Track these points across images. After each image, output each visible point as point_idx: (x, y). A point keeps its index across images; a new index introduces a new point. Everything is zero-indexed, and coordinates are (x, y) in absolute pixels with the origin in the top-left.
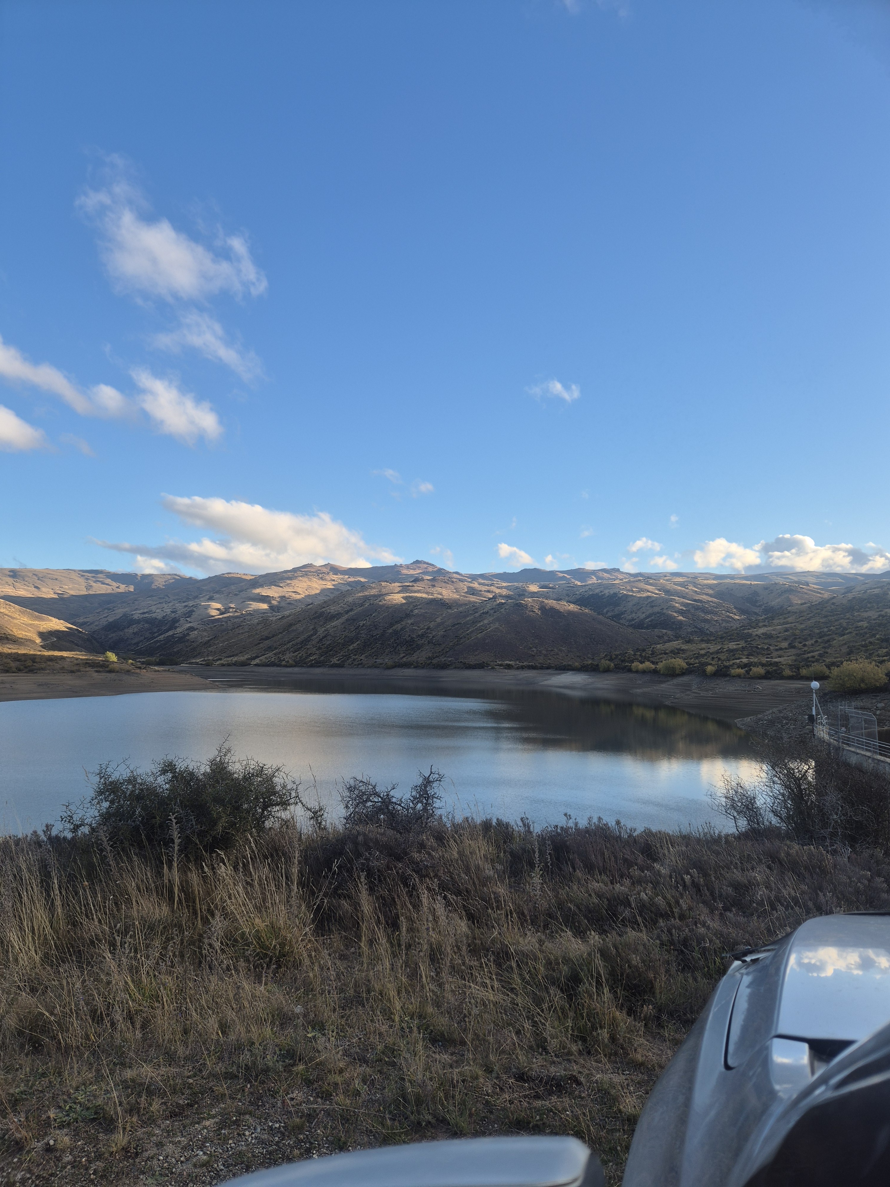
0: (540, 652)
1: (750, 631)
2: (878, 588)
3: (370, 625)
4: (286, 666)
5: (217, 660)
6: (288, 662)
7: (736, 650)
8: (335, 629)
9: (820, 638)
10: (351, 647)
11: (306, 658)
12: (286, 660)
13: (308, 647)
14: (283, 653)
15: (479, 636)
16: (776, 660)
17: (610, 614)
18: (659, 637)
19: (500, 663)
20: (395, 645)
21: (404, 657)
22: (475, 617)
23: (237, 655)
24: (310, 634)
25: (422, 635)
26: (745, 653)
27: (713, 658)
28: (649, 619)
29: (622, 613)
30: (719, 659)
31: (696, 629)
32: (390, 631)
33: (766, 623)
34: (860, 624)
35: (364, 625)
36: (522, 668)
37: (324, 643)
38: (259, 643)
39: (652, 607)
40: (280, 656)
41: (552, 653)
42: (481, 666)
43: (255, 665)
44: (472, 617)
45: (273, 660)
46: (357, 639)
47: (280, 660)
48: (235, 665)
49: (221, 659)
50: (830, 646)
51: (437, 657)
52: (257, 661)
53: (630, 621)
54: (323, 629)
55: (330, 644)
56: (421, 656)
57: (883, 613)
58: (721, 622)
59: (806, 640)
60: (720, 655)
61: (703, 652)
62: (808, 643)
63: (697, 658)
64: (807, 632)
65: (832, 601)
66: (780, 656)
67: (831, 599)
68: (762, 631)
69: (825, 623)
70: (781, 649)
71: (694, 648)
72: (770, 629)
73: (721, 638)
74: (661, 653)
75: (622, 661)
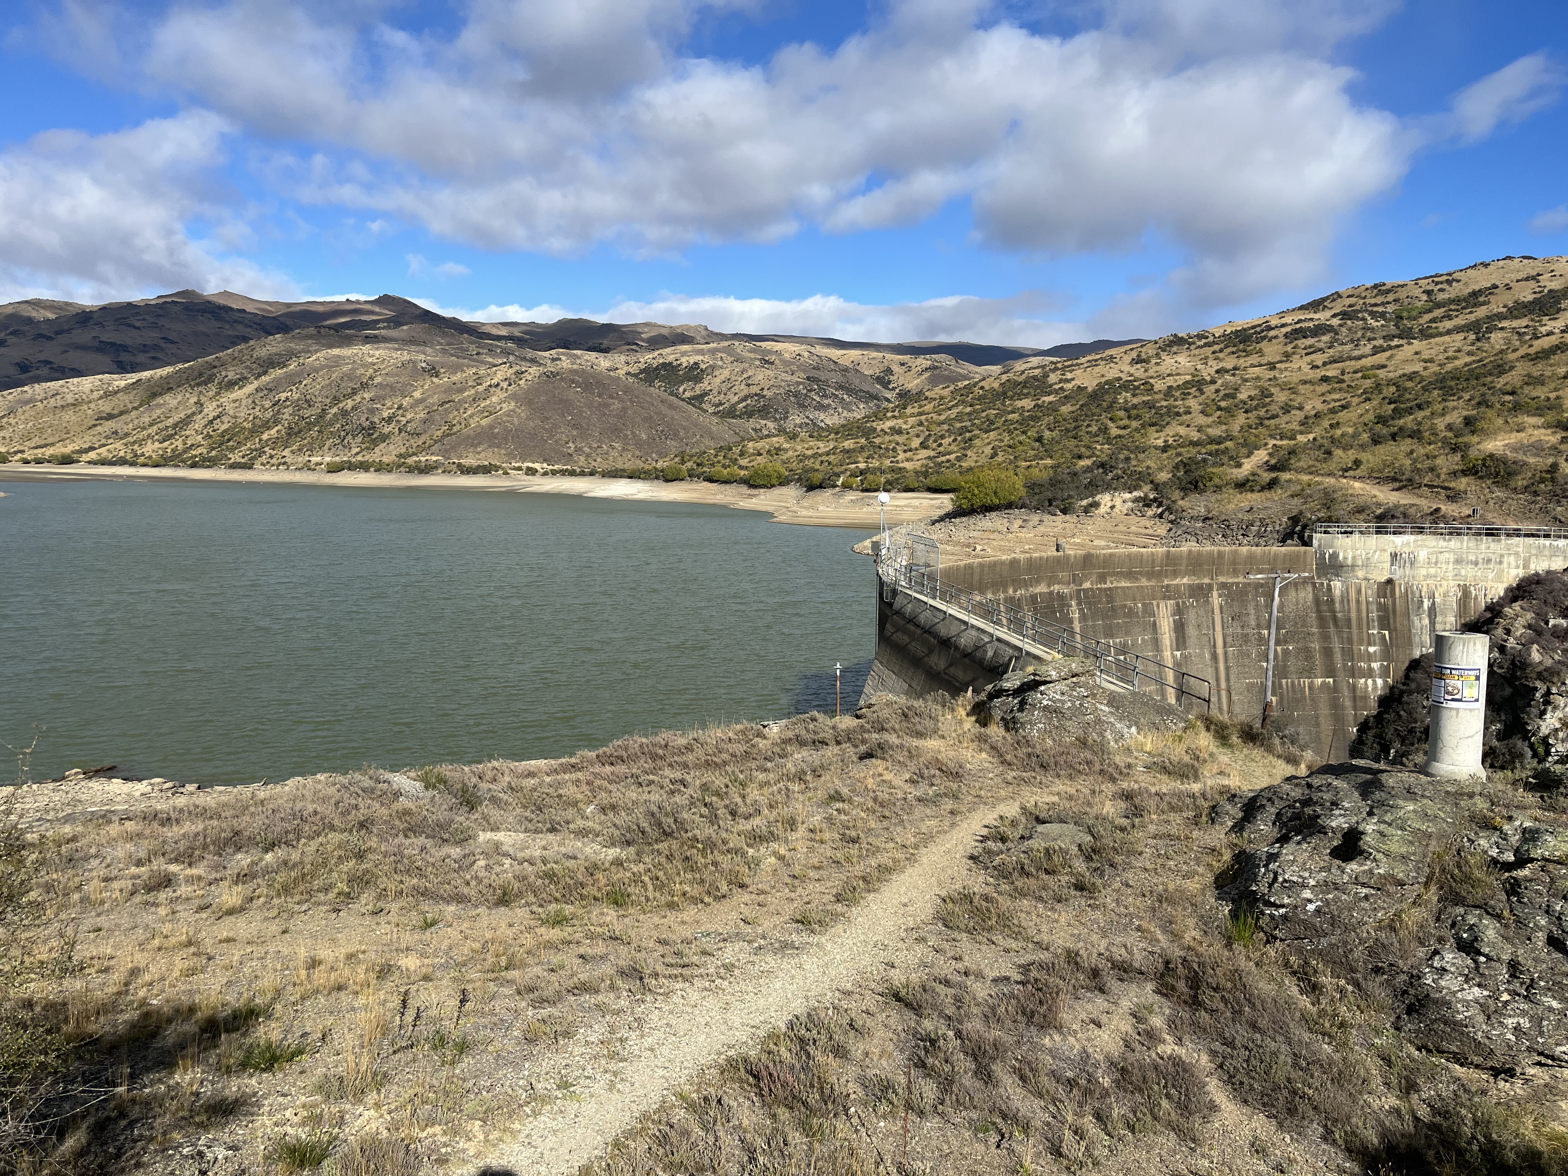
0: (580, 449)
1: (874, 424)
2: (1038, 367)
3: (298, 400)
4: (144, 465)
5: (16, 453)
6: (150, 457)
7: (854, 450)
8: (237, 404)
9: (961, 434)
10: (265, 437)
11: (185, 451)
12: (147, 455)
13: (187, 433)
14: (141, 442)
15: (484, 422)
16: (901, 465)
17: (688, 394)
18: (755, 430)
19: (517, 465)
20: (343, 433)
21: (358, 453)
22: (477, 392)
23: (52, 444)
24: (190, 411)
25: (390, 418)
26: (865, 454)
27: (822, 462)
28: (744, 404)
29: (706, 394)
30: (829, 463)
31: (807, 421)
32: (335, 410)
33: (896, 414)
34: (1010, 416)
35: (287, 398)
36: (554, 473)
37: (216, 427)
38: (95, 426)
39: (748, 385)
40: (136, 447)
41: (599, 451)
42: (486, 470)
43: (89, 462)
44: (473, 391)
45: (122, 454)
46: (277, 422)
47: (136, 455)
48: (49, 462)
49: (22, 452)
50: (970, 446)
51: (414, 454)
52: (92, 455)
53: (717, 406)
54: (214, 404)
55: (225, 431)
56: (385, 453)
57: (1040, 402)
58: (840, 410)
59: (942, 437)
60: (832, 458)
61: (809, 453)
62: (945, 442)
63: (801, 461)
64: (945, 427)
65: (980, 384)
66: (907, 460)
67: (980, 381)
68: (889, 424)
69: (969, 414)
70: (911, 450)
71: (799, 447)
72: (900, 421)
73: (837, 433)
74: (754, 454)
75: (698, 465)
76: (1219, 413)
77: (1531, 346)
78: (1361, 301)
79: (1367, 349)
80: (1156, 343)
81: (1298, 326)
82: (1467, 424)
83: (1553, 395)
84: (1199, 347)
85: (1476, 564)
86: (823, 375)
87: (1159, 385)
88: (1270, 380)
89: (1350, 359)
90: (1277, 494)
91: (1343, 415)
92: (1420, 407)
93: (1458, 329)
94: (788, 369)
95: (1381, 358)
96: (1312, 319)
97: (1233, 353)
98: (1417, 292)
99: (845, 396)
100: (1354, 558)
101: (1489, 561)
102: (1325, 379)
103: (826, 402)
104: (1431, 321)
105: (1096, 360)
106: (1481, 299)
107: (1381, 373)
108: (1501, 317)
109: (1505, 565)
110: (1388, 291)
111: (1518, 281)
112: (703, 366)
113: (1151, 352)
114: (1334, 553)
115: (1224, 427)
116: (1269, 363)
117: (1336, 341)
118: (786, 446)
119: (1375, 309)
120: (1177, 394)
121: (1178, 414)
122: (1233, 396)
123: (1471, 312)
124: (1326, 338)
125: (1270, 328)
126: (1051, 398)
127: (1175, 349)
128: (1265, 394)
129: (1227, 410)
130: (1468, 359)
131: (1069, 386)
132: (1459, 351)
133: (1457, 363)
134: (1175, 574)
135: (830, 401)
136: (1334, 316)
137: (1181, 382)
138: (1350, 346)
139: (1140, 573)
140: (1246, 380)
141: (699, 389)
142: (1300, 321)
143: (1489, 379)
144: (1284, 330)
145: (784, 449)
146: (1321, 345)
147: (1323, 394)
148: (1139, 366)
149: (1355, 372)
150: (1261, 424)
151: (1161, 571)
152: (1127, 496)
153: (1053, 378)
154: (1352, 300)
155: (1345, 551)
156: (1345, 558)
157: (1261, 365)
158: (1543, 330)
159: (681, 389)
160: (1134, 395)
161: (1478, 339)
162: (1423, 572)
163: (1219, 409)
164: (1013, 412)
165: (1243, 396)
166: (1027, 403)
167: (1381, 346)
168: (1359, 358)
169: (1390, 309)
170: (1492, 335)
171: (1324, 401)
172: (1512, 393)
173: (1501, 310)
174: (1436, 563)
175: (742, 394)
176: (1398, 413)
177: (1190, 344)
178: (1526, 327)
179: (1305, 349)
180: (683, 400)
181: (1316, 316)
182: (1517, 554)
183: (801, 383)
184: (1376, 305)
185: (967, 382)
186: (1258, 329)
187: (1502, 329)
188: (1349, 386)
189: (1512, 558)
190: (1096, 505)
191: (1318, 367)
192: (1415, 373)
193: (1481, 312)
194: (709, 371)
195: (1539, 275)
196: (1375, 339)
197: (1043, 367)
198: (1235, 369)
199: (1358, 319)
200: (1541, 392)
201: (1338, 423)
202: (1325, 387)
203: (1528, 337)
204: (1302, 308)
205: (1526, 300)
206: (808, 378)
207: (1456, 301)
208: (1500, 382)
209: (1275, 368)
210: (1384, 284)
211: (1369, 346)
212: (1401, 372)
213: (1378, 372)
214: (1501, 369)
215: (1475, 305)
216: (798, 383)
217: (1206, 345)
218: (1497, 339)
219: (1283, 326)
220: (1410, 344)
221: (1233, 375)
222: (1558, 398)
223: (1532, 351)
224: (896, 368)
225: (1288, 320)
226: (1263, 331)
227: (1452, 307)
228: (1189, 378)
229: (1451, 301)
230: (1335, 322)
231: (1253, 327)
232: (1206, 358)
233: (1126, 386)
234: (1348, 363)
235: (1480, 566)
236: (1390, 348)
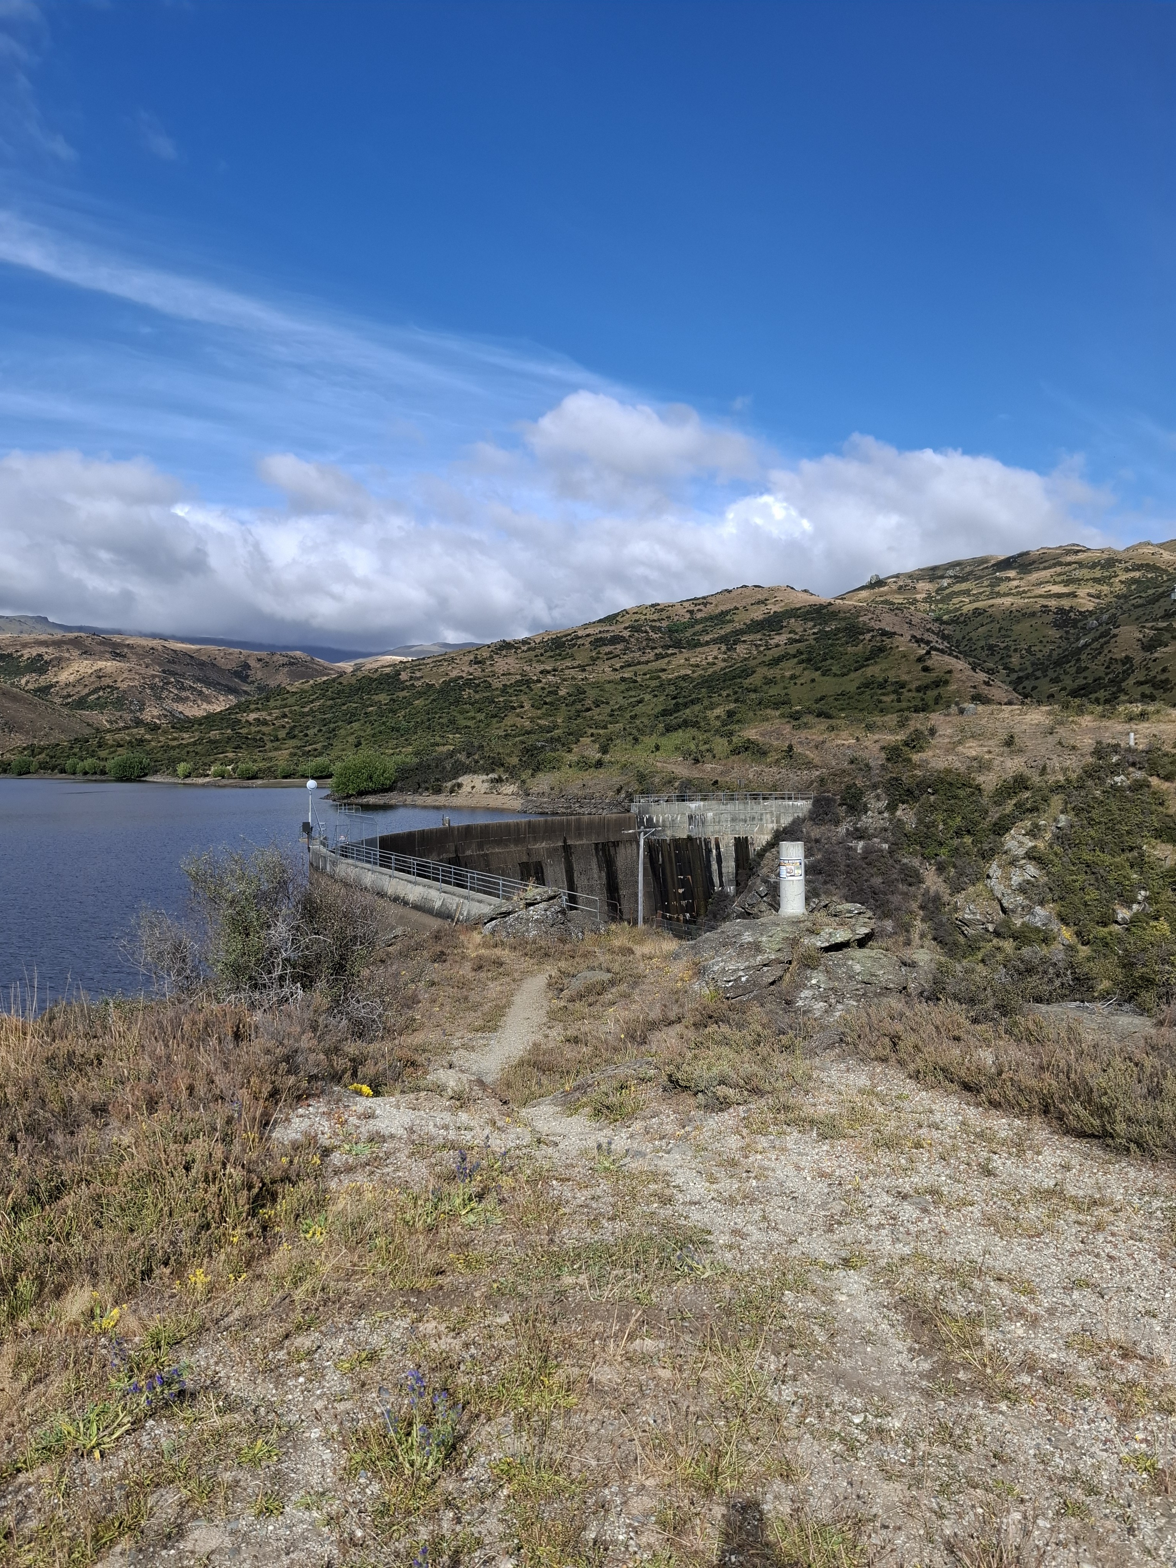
1: (238, 716)
7: (221, 741)
9: (325, 725)
16: (272, 754)
17: (31, 686)
18: (110, 722)
26: (233, 745)
27: (188, 752)
28: (96, 696)
29: (52, 686)
30: (197, 753)
31: (166, 713)
33: (260, 706)
34: (370, 709)
39: (99, 678)
50: (335, 735)
53: (66, 697)
57: (395, 697)
58: (199, 702)
59: (307, 728)
60: (199, 748)
61: (175, 743)
62: (311, 732)
63: (165, 751)
64: (310, 719)
65: (339, 681)
66: (276, 749)
67: (338, 677)
68: (252, 716)
69: (332, 707)
70: (278, 740)
71: (162, 739)
72: (264, 713)
73: (200, 725)
74: (112, 746)
75: (51, 757)
76: (545, 706)
77: (765, 655)
78: (644, 617)
79: (651, 655)
80: (489, 647)
81: (599, 636)
82: (728, 717)
83: (783, 692)
84: (523, 651)
85: (746, 821)
86: (177, 668)
87: (496, 684)
88: (583, 680)
89: (639, 663)
90: (601, 774)
91: (639, 709)
92: (692, 702)
93: (715, 641)
94: (142, 662)
95: (661, 664)
96: (608, 631)
97: (551, 657)
98: (682, 612)
99: (204, 689)
100: (664, 821)
101: (754, 818)
102: (623, 679)
103: (184, 694)
104: (694, 634)
105: (440, 661)
106: (728, 618)
107: (663, 676)
108: (742, 632)
109: (764, 821)
110: (662, 610)
111: (752, 604)
112: (46, 657)
113: (486, 654)
114: (650, 817)
115: (551, 719)
116: (579, 666)
117: (628, 649)
118: (147, 737)
119: (654, 624)
120: (511, 691)
121: (514, 708)
122: (555, 693)
123: (721, 628)
124: (620, 646)
125: (578, 638)
126: (405, 693)
127: (504, 652)
128: (581, 691)
129: (551, 704)
130: (723, 664)
131: (418, 683)
132: (716, 658)
133: (715, 668)
134: (535, 840)
135: (188, 694)
136: (626, 628)
137: (513, 681)
138: (637, 654)
139: (509, 840)
140: (565, 680)
141: (43, 681)
142: (600, 632)
143: (739, 680)
144: (589, 639)
145: (146, 740)
146: (618, 652)
147: (623, 692)
148: (476, 666)
149: (645, 674)
150: (579, 716)
151: (525, 838)
152: (485, 777)
153: (404, 676)
154: (637, 617)
155: (657, 816)
156: (658, 821)
157: (574, 668)
158: (772, 642)
159: (23, 681)
160: (477, 692)
161: (728, 649)
162: (711, 829)
163: (546, 703)
164: (372, 706)
165: (562, 692)
166: (383, 698)
167: (661, 654)
168: (647, 662)
169: (664, 624)
170: (738, 647)
171: (624, 698)
172: (755, 691)
173: (742, 626)
174: (719, 822)
175: (92, 687)
176: (677, 708)
177: (517, 648)
178: (761, 640)
179: (606, 654)
180: (27, 691)
181: (611, 628)
182: (771, 812)
183: (156, 676)
184: (654, 621)
185: (325, 678)
186: (569, 638)
187: (744, 641)
188: (641, 685)
189: (768, 816)
190: (460, 786)
191: (617, 670)
192: (686, 675)
193: (728, 628)
194: (55, 663)
195: (766, 600)
196: (656, 648)
197: (394, 665)
198: (555, 670)
199: (642, 632)
200: (774, 691)
201: (636, 715)
202: (623, 687)
203: (762, 649)
204: (600, 621)
205: (758, 619)
206: (164, 672)
207: (711, 618)
208: (747, 682)
209: (585, 670)
210: (658, 605)
211: (652, 654)
212: (676, 674)
213: (660, 674)
214: (747, 672)
215: (723, 623)
216: (154, 676)
217: (529, 649)
218: (741, 649)
219: (588, 635)
220: (681, 652)
221: (554, 675)
222: (787, 694)
223: (766, 659)
224: (252, 663)
225: (590, 631)
226: (573, 639)
227: (708, 624)
228: (519, 677)
229: (706, 619)
230: (626, 634)
231: (566, 636)
232: (531, 661)
233: (469, 683)
234: (638, 667)
235: (748, 822)
236: (668, 655)
